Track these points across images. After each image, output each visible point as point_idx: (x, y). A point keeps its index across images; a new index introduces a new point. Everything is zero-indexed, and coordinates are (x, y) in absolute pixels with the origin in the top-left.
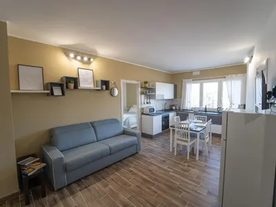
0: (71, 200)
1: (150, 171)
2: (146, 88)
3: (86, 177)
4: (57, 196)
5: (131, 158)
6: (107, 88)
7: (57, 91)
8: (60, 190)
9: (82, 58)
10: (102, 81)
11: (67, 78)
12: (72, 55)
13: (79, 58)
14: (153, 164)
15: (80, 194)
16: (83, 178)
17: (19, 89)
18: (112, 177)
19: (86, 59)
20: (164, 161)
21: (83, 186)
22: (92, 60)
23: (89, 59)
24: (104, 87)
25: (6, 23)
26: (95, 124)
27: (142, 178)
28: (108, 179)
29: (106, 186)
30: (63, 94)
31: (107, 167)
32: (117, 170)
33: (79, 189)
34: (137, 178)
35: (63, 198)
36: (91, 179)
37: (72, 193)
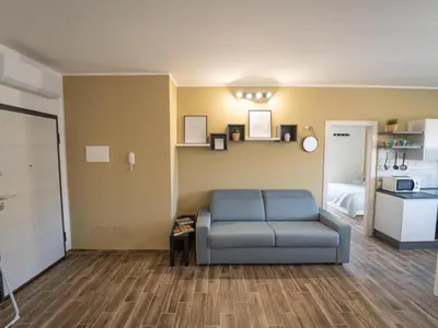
0: (206, 283)
1: (345, 308)
2: (391, 134)
3: (236, 265)
4: (197, 271)
5: (320, 268)
6: (293, 138)
7: (219, 144)
8: (203, 266)
9: (254, 95)
10: (283, 126)
11: (230, 126)
12: (240, 94)
13: (249, 96)
14: (362, 300)
15: (218, 281)
16: (232, 264)
17: (184, 142)
18: (270, 282)
19: (259, 95)
20: (396, 307)
21: (226, 275)
22: (269, 95)
23: (264, 95)
24: (288, 136)
25: (168, 76)
26: (268, 195)
27: (317, 311)
28: (262, 283)
29: (252, 289)
30: (225, 148)
31: (271, 265)
32: (283, 276)
33: (220, 275)
34: (307, 305)
35: (201, 276)
36: (241, 270)
37: (212, 277)
